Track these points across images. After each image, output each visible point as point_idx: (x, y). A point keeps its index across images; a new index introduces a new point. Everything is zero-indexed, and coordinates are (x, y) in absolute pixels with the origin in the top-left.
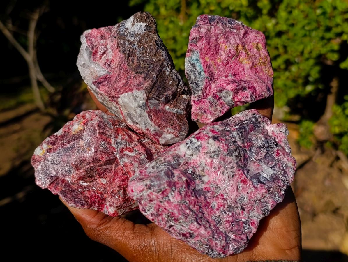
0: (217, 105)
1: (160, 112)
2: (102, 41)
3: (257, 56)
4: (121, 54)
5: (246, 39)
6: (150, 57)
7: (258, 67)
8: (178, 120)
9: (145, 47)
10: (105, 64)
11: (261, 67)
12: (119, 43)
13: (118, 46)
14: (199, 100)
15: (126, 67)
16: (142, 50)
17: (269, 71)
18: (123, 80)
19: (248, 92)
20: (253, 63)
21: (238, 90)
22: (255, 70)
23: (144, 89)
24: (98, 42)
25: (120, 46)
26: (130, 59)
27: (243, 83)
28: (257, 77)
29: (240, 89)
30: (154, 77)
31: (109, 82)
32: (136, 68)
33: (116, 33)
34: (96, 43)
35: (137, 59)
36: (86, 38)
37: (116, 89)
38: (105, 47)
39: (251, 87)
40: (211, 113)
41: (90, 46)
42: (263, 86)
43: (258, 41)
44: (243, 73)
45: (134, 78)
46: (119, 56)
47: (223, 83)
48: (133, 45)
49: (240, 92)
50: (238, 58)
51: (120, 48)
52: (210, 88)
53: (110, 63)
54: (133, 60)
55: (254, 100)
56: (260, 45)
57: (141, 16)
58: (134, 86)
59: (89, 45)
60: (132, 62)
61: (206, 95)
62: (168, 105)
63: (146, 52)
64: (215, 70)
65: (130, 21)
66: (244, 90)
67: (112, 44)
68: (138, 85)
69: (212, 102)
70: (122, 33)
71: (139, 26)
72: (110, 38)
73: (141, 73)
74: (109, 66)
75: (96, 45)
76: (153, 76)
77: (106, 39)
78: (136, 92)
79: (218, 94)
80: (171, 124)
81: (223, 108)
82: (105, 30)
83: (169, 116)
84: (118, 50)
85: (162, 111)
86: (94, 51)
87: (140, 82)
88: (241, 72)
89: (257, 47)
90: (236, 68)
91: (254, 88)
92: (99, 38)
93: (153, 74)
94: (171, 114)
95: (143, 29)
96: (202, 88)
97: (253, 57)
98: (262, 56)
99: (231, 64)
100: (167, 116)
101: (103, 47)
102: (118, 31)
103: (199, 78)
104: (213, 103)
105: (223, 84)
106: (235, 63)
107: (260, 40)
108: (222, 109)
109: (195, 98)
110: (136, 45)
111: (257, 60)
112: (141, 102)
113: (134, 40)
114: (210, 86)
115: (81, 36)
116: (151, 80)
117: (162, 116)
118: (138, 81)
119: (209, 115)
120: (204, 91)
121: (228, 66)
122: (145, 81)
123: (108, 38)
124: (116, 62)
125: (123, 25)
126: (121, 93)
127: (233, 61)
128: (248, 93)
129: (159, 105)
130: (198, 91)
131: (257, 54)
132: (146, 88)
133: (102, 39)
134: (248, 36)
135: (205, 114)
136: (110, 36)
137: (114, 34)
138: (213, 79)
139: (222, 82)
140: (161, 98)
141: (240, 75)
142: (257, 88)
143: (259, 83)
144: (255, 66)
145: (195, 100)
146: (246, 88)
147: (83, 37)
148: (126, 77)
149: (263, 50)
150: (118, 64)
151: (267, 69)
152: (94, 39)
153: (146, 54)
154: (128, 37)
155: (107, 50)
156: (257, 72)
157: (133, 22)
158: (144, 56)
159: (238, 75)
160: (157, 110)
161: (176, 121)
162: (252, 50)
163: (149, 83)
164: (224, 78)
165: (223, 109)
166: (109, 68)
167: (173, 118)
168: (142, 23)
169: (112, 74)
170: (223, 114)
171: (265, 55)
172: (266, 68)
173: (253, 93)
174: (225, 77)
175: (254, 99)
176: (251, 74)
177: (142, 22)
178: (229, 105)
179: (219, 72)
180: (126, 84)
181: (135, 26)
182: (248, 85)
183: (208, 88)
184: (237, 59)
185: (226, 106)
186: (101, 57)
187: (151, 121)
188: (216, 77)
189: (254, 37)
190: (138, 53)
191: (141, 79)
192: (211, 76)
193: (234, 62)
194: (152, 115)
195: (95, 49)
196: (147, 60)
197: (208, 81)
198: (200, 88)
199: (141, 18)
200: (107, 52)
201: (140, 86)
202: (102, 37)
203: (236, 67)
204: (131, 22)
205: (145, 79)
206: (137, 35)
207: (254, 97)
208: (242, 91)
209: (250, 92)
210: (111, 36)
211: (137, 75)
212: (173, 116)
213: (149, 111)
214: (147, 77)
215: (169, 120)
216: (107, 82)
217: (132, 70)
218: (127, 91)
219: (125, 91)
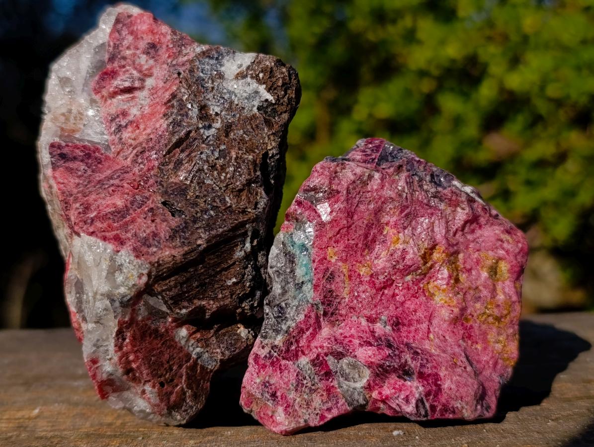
0: (315, 391)
1: (156, 338)
2: (144, 57)
3: (485, 293)
4: (165, 125)
5: (470, 237)
6: (223, 189)
7: (476, 326)
8: (189, 377)
9: (229, 153)
11: (484, 327)
12: (180, 95)
13: (169, 101)
14: (271, 356)
15: (153, 169)
16: (217, 154)
17: (504, 346)
18: (121, 198)
19: (416, 387)
20: (463, 310)
21: (386, 371)
22: (465, 328)
23: (150, 263)
24: (134, 55)
25: (175, 102)
26: (175, 155)
27: (407, 357)
28: (465, 351)
29: (395, 370)
30: (200, 245)
31: (89, 172)
32: (173, 190)
33: (188, 66)
34: (128, 52)
35: (191, 168)
36: (118, 21)
37: (87, 208)
38: (140, 79)
39: (429, 375)
40: (288, 406)
41: (111, 49)
42: (466, 385)
43: (501, 252)
44: (424, 326)
45: (150, 214)
46: (158, 126)
47: (356, 335)
48: (207, 124)
49: (393, 378)
50: (425, 281)
51: (171, 110)
52: (313, 335)
53: (126, 126)
54: (179, 164)
55: (426, 415)
56: (504, 267)
57: (272, 71)
58: (136, 235)
59: (112, 44)
60: (175, 168)
61: (297, 351)
62: (188, 330)
63: (223, 168)
64: (344, 291)
65: (239, 63)
66: (406, 377)
67: (161, 84)
68: (146, 242)
69: (305, 378)
70: (201, 75)
71: (249, 90)
72: (165, 66)
74: (120, 128)
75: (124, 58)
76: (199, 242)
77: (156, 61)
78: (125, 256)
79: (331, 360)
80: (162, 379)
81: (330, 404)
82: (169, 37)
83: (171, 358)
84: (163, 109)
85: (162, 336)
86: (109, 67)
87: (155, 235)
88: (418, 321)
89: (494, 271)
90: (410, 305)
91: (437, 380)
92: (142, 45)
93: (201, 237)
94: (181, 355)
95: (256, 103)
96: (289, 327)
97: (472, 292)
98: (498, 297)
99: (397, 291)
100: (166, 356)
101: (136, 74)
102: (197, 63)
103: (295, 298)
104: (305, 382)
105: (352, 336)
106: (411, 292)
107: (507, 252)
108: (325, 408)
109: (263, 347)
110: (213, 131)
111: (478, 305)
112: (122, 290)
113: (217, 114)
114: (315, 330)
115: (110, 9)
116: (186, 249)
117: (153, 349)
118: (153, 228)
119: (280, 410)
120: (293, 338)
121: (386, 292)
122: (170, 244)
123: (163, 63)
124: (141, 134)
125: (217, 59)
126: (91, 230)
127: (405, 285)
128: (414, 390)
129: (165, 318)
130: (277, 332)
131: (485, 287)
132: (158, 262)
133: (148, 53)
134: (478, 232)
135: (270, 403)
136: (169, 61)
137: (183, 65)
138: (332, 314)
139: (353, 331)
140: (180, 309)
141: (412, 328)
142: (446, 385)
143: (459, 370)
144: (467, 320)
145: (259, 353)
146: (413, 373)
147: (109, 14)
148: (134, 196)
149: (507, 283)
150: (141, 144)
151: (501, 339)
152: (130, 38)
153: (219, 174)
154: (208, 96)
155: (141, 88)
156: (470, 337)
157: (244, 68)
158: (213, 176)
159: (406, 328)
160: (153, 326)
161: (181, 377)
162: (474, 273)
163: (175, 253)
164: (364, 322)
165: (329, 410)
166: (115, 133)
167: (180, 366)
168: (262, 89)
169: (111, 156)
170: (322, 423)
171: (510, 297)
172: (499, 334)
173: (428, 394)
174: (368, 320)
175: (426, 412)
176: (447, 338)
177: (264, 86)
178: (350, 404)
179: (355, 301)
180: (120, 213)
181: (241, 82)
182: (422, 366)
183: (308, 333)
184: (419, 281)
185: (342, 401)
186: (113, 95)
187: (117, 349)
188: (343, 312)
189: (493, 239)
190: (204, 156)
191: (164, 230)
192: (328, 305)
193: (409, 289)
194: (129, 334)
195: (116, 64)
196: (213, 189)
197: (313, 315)
198: (284, 327)
199: (268, 75)
200: (137, 94)
201: (149, 246)
202: (153, 48)
203: (409, 302)
204: (241, 66)
205: (174, 233)
206: (234, 107)
207: (427, 405)
208: (399, 377)
209: (421, 389)
210: (174, 63)
211: (163, 210)
212: (181, 363)
213: (129, 322)
214: (183, 234)
215: (165, 367)
216: (83, 167)
217: (160, 189)
218: (107, 234)
219: (104, 231)
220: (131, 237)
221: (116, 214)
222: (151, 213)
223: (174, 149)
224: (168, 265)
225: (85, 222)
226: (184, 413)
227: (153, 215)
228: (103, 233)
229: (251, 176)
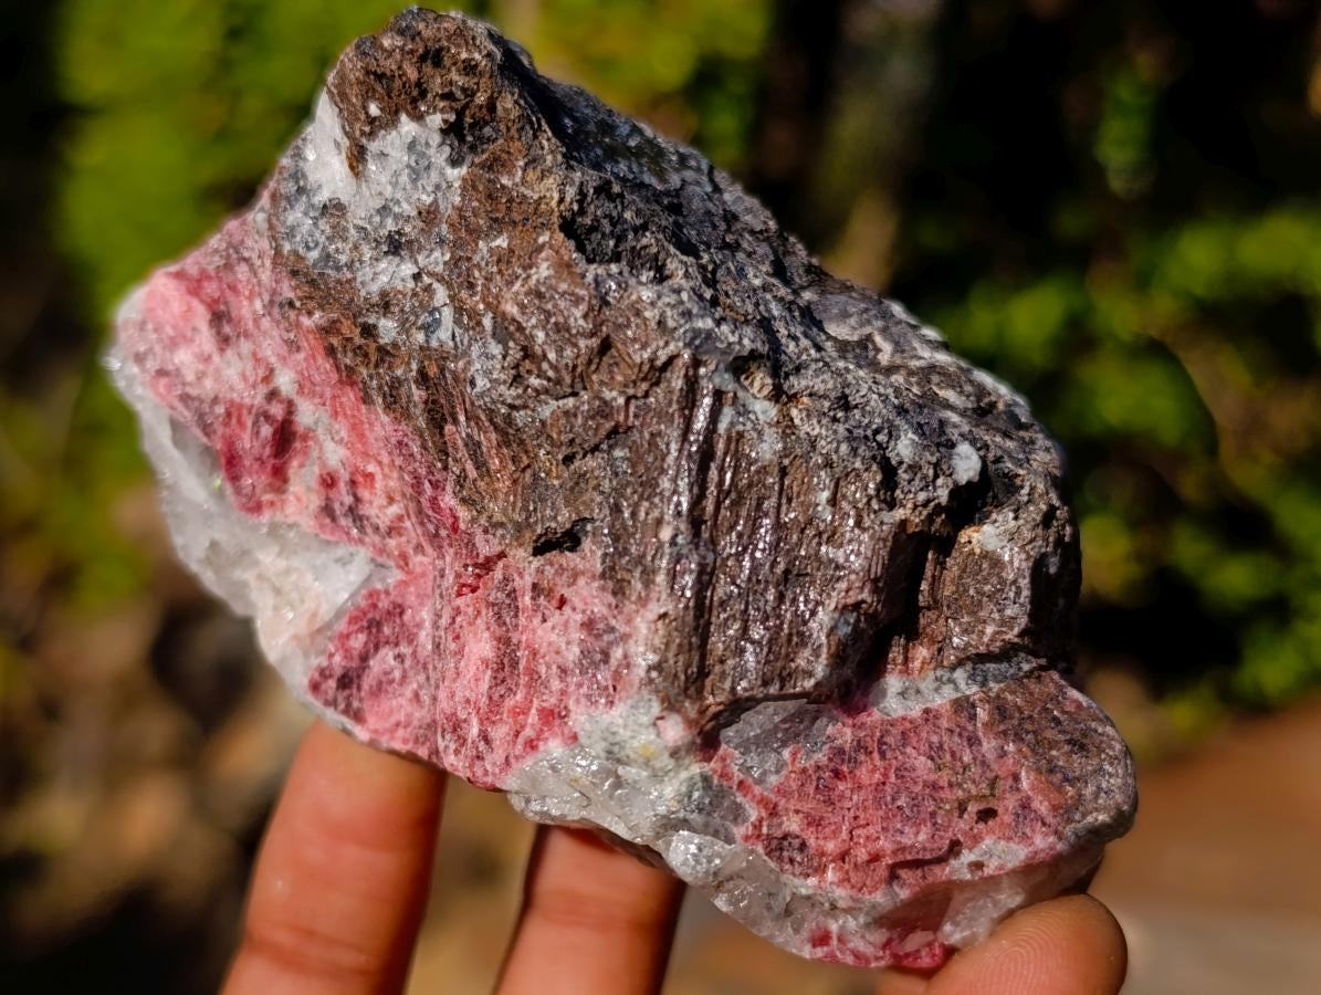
1: (855, 764)
2: (231, 355)
4: (385, 419)
6: (578, 388)
9: (504, 317)
10: (327, 510)
13: (338, 369)
15: (455, 518)
16: (495, 349)
23: (644, 684)
25: (345, 360)
26: (454, 444)
30: (675, 538)
31: (405, 649)
32: (523, 508)
33: (284, 274)
34: (208, 383)
35: (492, 436)
37: (456, 727)
38: (270, 398)
41: (188, 413)
45: (543, 600)
46: (380, 433)
48: (425, 317)
51: (359, 379)
53: (357, 500)
54: (475, 451)
57: (374, 75)
58: (564, 671)
59: (177, 403)
60: (479, 467)
63: (530, 355)
65: (327, 143)
67: (298, 361)
68: (591, 660)
70: (314, 254)
72: (264, 323)
73: (570, 540)
74: (356, 515)
75: (215, 399)
76: (664, 534)
77: (246, 336)
80: (973, 808)
82: (212, 269)
83: (933, 754)
84: (351, 394)
85: (859, 746)
86: (219, 443)
87: (591, 626)
92: (206, 339)
93: (657, 523)
94: (944, 723)
95: (440, 157)
100: (922, 764)
102: (287, 247)
110: (447, 318)
113: (417, 278)
116: (661, 577)
117: (879, 788)
118: (575, 618)
122: (630, 607)
123: (256, 321)
124: (385, 476)
125: (300, 191)
129: (818, 713)
132: (651, 665)
133: (227, 341)
136: (258, 305)
137: (278, 280)
140: (809, 674)
148: (487, 603)
150: (405, 495)
152: (182, 354)
153: (540, 375)
154: (368, 271)
155: (290, 407)
157: (344, 142)
158: (537, 392)
160: (820, 756)
161: (1001, 755)
163: (655, 609)
166: (361, 531)
167: (973, 741)
168: (408, 127)
169: (400, 576)
177: (404, 119)
180: (505, 664)
181: (373, 166)
186: (279, 475)
187: (814, 880)
190: (482, 381)
191: (589, 597)
194: (795, 829)
196: (566, 413)
199: (380, 92)
201: (606, 658)
202: (222, 322)
204: (335, 143)
205: (614, 580)
210: (266, 297)
211: (552, 564)
212: (966, 734)
213: (764, 814)
214: (627, 558)
215: (946, 785)
216: (391, 655)
217: (503, 537)
218: (528, 732)
219: (517, 734)
220: (562, 685)
221: (500, 676)
222: (542, 597)
223: (442, 435)
224: (674, 648)
225: (478, 757)
226: (1100, 801)
227: (546, 596)
228: (521, 740)
229: (583, 299)
